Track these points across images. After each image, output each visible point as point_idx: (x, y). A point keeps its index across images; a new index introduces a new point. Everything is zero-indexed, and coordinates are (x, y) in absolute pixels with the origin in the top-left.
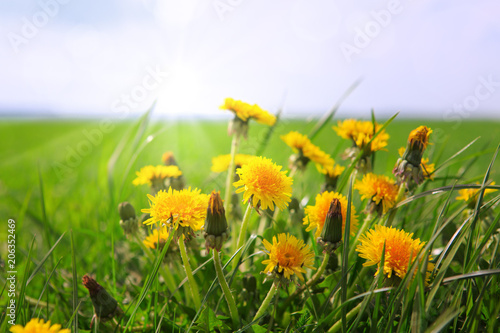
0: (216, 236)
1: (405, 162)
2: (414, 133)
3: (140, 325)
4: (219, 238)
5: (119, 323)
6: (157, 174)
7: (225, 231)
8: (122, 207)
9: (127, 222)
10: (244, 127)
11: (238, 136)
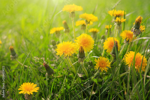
0: (82, 58)
1: (135, 28)
2: (137, 19)
3: (59, 75)
4: (82, 59)
5: (54, 75)
6: (57, 30)
7: (84, 57)
8: (52, 42)
9: (54, 46)
10: (74, 14)
11: (73, 17)
